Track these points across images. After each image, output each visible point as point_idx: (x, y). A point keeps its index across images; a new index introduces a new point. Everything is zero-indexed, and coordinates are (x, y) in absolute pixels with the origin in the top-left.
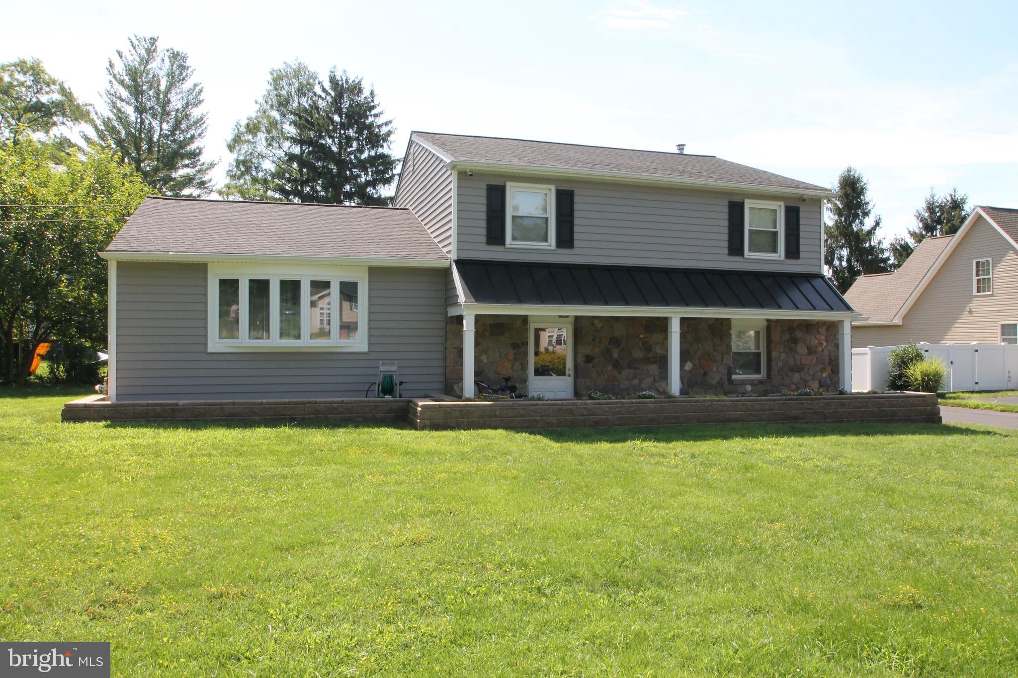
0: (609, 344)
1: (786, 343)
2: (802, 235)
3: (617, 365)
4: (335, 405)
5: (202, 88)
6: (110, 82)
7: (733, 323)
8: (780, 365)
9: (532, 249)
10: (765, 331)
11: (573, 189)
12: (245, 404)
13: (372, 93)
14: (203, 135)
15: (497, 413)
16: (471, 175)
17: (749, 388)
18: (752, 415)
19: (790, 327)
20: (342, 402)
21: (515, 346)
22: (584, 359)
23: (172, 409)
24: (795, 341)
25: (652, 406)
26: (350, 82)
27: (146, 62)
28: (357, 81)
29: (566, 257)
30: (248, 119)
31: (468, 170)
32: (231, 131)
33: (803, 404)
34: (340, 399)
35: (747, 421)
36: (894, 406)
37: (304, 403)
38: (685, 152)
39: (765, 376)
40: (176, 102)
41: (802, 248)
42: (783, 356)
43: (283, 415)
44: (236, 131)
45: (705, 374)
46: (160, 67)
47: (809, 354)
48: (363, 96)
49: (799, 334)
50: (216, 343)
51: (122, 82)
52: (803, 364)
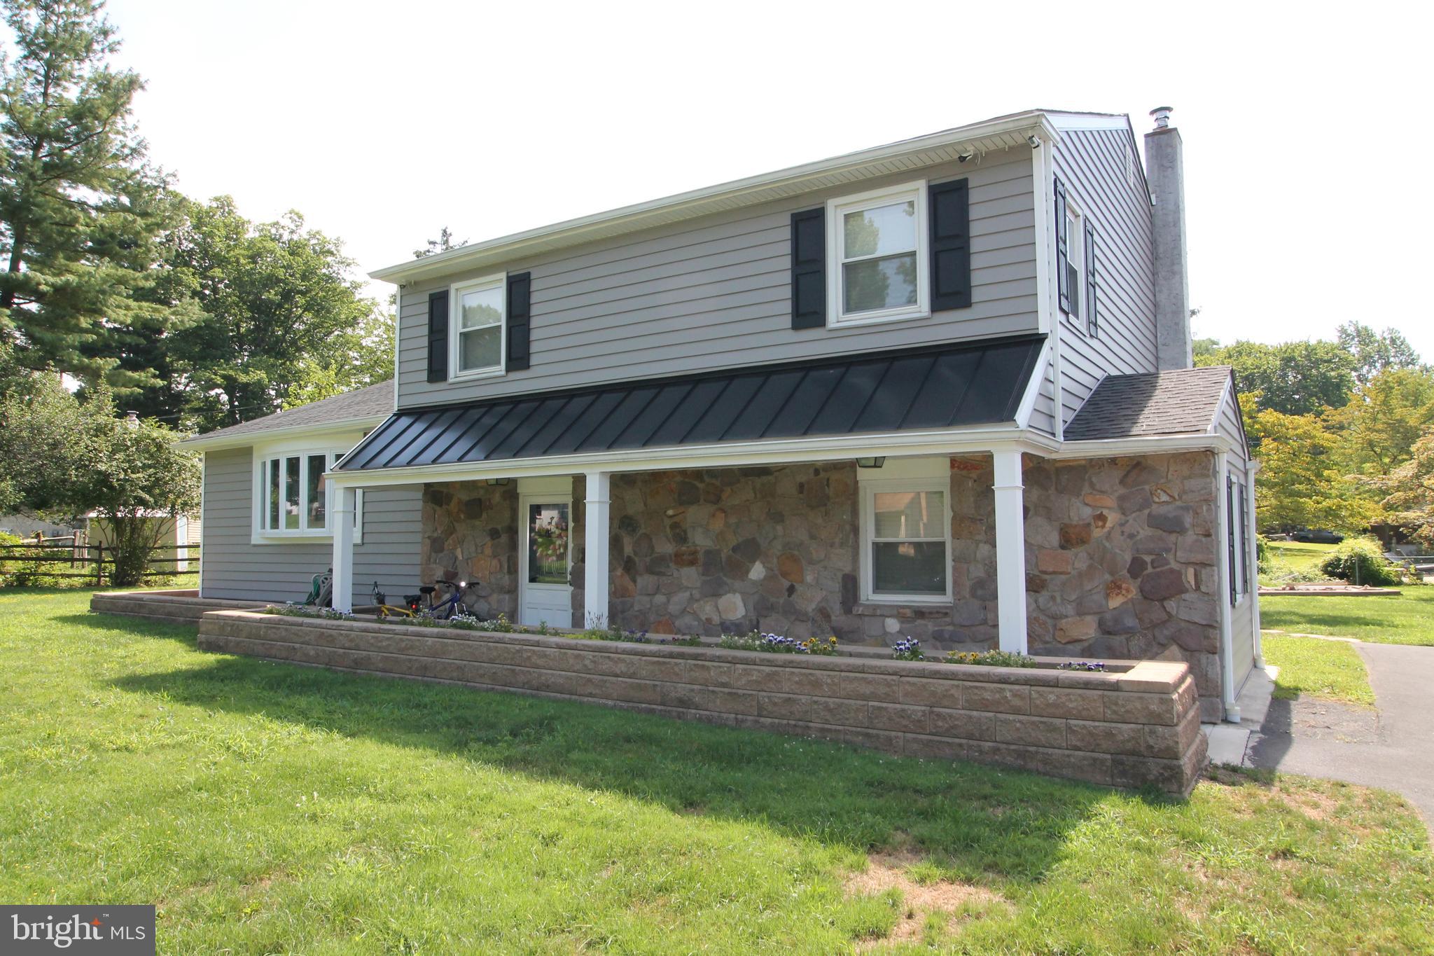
0: (619, 528)
2: (975, 245)
3: (629, 567)
8: (978, 572)
10: (949, 490)
11: (526, 271)
17: (893, 625)
21: (493, 533)
29: (522, 384)
31: (398, 281)
36: (985, 706)
39: (953, 599)
41: (976, 279)
42: (985, 551)
45: (791, 590)
47: (1062, 545)
50: (260, 533)
52: (1045, 573)
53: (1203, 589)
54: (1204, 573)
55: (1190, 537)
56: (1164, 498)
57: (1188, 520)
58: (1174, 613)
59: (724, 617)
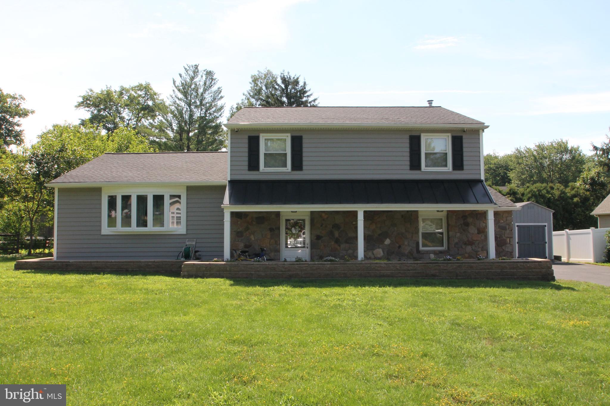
0: (332, 228)
1: (460, 226)
2: (465, 154)
3: (337, 241)
4: (150, 263)
5: (221, 90)
6: (174, 91)
7: (420, 213)
8: (456, 240)
9: (274, 172)
10: (446, 218)
11: (301, 135)
12: (103, 262)
13: (305, 83)
14: (222, 116)
15: (228, 269)
16: (237, 131)
17: (432, 256)
18: (400, 273)
19: (464, 215)
20: (154, 262)
21: (271, 230)
22: (316, 238)
23: (66, 264)
24: (467, 225)
25: (328, 266)
26: (292, 78)
27: (192, 78)
28: (296, 78)
29: (298, 176)
30: (237, 104)
31: (236, 129)
32: (229, 112)
33: (440, 266)
34: (153, 260)
35: (396, 277)
37: (134, 262)
38: (433, 105)
39: (447, 248)
40: (208, 98)
41: (465, 163)
42: (458, 235)
43: (122, 268)
44: (231, 112)
45: (400, 247)
46: (200, 80)
47: (478, 233)
48: (300, 86)
49: (470, 220)
50: (106, 230)
51: (179, 90)
52: (474, 240)
53: (511, 243)
54: (511, 239)
55: (508, 231)
56: (502, 222)
57: (507, 227)
58: (504, 249)
59: (376, 256)
